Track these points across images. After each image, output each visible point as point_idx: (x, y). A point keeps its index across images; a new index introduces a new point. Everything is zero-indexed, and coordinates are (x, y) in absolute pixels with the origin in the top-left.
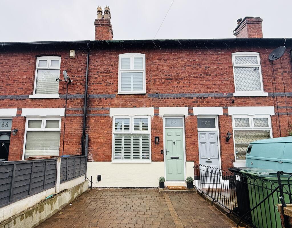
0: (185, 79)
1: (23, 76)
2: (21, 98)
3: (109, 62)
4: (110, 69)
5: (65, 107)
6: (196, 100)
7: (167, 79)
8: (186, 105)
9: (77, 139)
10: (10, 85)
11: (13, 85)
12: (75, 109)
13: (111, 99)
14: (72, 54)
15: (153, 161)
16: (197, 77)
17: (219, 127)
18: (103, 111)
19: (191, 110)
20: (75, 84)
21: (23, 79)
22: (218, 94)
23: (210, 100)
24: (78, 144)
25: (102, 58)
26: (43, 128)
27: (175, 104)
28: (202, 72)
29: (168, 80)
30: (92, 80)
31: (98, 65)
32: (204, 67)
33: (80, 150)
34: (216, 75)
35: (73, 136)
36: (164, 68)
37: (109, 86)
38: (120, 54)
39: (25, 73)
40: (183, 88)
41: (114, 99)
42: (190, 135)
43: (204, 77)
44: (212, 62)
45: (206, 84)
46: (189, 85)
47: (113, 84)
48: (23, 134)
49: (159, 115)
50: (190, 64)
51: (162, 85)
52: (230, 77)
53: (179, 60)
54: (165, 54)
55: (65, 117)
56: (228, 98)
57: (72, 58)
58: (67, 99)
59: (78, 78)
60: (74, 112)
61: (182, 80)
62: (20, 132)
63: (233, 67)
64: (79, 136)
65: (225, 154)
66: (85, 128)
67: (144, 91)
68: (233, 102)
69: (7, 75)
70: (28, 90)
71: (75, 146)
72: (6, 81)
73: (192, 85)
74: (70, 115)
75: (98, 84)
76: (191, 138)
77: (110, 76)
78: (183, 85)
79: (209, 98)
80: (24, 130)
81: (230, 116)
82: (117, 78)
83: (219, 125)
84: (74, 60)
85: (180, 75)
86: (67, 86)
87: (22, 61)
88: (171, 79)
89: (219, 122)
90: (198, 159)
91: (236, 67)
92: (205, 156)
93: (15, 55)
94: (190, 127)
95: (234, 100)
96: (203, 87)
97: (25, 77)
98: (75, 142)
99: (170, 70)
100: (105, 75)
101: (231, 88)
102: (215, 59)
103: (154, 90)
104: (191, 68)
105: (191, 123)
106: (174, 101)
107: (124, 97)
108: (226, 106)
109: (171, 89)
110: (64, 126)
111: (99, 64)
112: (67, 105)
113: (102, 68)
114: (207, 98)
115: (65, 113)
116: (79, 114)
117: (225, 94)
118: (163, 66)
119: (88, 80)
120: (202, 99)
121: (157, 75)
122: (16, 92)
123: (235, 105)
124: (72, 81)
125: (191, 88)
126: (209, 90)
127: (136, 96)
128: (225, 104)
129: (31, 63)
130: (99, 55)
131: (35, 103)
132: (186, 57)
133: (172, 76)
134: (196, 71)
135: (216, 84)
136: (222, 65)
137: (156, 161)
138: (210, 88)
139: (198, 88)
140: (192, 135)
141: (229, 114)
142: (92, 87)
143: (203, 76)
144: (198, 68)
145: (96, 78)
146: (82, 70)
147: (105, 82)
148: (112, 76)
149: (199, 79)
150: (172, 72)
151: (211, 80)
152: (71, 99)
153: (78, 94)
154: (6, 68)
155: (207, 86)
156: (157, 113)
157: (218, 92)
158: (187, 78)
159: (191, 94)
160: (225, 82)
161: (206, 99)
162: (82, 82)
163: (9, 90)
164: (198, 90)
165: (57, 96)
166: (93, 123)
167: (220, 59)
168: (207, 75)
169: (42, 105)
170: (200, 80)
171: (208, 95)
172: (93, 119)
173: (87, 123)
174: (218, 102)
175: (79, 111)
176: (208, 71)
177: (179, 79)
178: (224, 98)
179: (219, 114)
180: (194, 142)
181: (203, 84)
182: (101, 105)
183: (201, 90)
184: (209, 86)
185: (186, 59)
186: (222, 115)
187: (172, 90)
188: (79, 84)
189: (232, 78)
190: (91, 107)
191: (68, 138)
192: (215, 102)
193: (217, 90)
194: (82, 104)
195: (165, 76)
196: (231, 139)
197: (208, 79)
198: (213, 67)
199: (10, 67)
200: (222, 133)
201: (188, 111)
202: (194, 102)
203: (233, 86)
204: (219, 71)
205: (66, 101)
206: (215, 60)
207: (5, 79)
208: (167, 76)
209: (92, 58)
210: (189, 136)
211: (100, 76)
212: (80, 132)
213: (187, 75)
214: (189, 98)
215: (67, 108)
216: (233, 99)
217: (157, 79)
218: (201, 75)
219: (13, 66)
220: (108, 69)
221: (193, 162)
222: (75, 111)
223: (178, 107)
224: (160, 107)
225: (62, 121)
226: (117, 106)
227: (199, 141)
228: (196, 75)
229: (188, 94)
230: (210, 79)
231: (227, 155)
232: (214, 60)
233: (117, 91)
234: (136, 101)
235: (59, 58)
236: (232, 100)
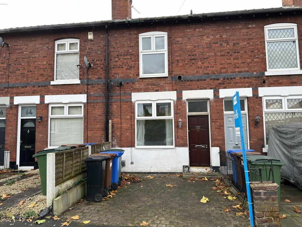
0: (211, 58)
1: (43, 62)
2: (43, 85)
3: (129, 43)
4: (130, 51)
5: (87, 93)
6: (222, 81)
7: (191, 60)
8: (211, 87)
9: (100, 126)
10: (31, 71)
11: (34, 71)
12: (97, 95)
13: (133, 83)
14: (90, 36)
15: (176, 146)
16: (224, 55)
17: (248, 110)
18: (125, 96)
19: (217, 93)
20: (95, 69)
21: (44, 65)
22: (248, 73)
23: (238, 81)
24: (102, 130)
25: (121, 39)
26: (66, 114)
27: (199, 87)
28: (229, 49)
29: (192, 60)
30: (112, 64)
31: (117, 47)
32: (232, 44)
33: (104, 136)
34: (245, 52)
35: (97, 122)
36: (188, 47)
37: (130, 69)
38: (140, 34)
39: (45, 58)
40: (209, 69)
41: (136, 84)
42: (216, 119)
43: (231, 55)
44: (241, 37)
45: (235, 63)
46: (215, 65)
47: (134, 67)
48: (47, 121)
49: (182, 98)
50: (216, 41)
51: (185, 66)
52: (261, 54)
53: (204, 37)
54: (188, 30)
55: (87, 103)
56: (258, 77)
57: (91, 40)
58: (88, 85)
59: (98, 62)
60: (96, 98)
61: (207, 60)
63: (266, 42)
64: (102, 122)
65: (253, 139)
66: (108, 114)
67: (166, 74)
68: (264, 82)
69: (27, 62)
70: (48, 77)
71: (99, 132)
72: (27, 68)
73: (219, 65)
74: (92, 101)
75: (119, 67)
76: (216, 122)
77: (130, 59)
78: (208, 66)
79: (237, 78)
80: (48, 117)
81: (261, 98)
82: (138, 61)
83: (248, 107)
84: (92, 43)
85: (205, 54)
86: (88, 71)
87: (41, 46)
88: (195, 59)
89: (248, 105)
90: (224, 144)
91: (269, 42)
92: (232, 140)
93: (34, 40)
94: (215, 111)
95: (266, 79)
96: (231, 66)
97: (45, 63)
98: (99, 128)
99: (195, 49)
100: (126, 57)
101: (262, 66)
102: (245, 34)
103: (177, 72)
104: (217, 45)
105: (217, 106)
106: (198, 83)
107: (146, 81)
108: (256, 86)
109: (195, 70)
110: (87, 112)
111: (118, 45)
112: (89, 90)
113: (122, 51)
114: (235, 78)
115: (87, 100)
116: (102, 100)
117: (255, 73)
118: (186, 46)
119: (108, 64)
120: (230, 79)
121: (180, 56)
122: (38, 79)
123: (267, 86)
124: (92, 65)
125: (217, 69)
126: (237, 70)
127: (158, 80)
128: (255, 84)
129: (50, 47)
130: (118, 35)
131: (56, 89)
132: (212, 33)
133: (196, 55)
134: (223, 49)
135: (245, 63)
136: (252, 40)
137: (179, 146)
138: (239, 67)
139: (225, 68)
140: (217, 119)
141: (260, 96)
142: (112, 72)
143: (230, 53)
144: (225, 45)
145: (116, 61)
146: (102, 53)
147: (126, 66)
148: (133, 59)
149: (226, 57)
150: (196, 51)
151: (240, 58)
152: (92, 84)
153: (99, 78)
154: (26, 54)
155: (235, 65)
156: (179, 97)
157: (248, 71)
158: (213, 57)
159: (217, 74)
160: (255, 60)
161: (234, 80)
162: (102, 66)
163: (31, 77)
164: (225, 70)
165: (78, 81)
166: (116, 109)
167: (250, 33)
168: (235, 53)
169: (63, 92)
170: (228, 59)
171: (236, 75)
172: (116, 105)
173: (110, 109)
174: (247, 83)
175: (100, 97)
176: (237, 48)
177: (204, 59)
178: (254, 77)
179: (248, 96)
180: (219, 126)
181: (230, 63)
182: (123, 90)
183: (229, 70)
184: (237, 65)
185: (212, 35)
186: (251, 97)
187: (196, 72)
188: (99, 68)
189: (264, 55)
190: (112, 92)
191: (91, 124)
192: (244, 83)
193: (247, 69)
194: (104, 90)
195: (189, 56)
196: (261, 123)
197: (237, 57)
198: (242, 43)
199: (29, 53)
200: (251, 116)
201: (214, 93)
202: (220, 84)
203: (265, 64)
204: (250, 48)
205: (88, 87)
206: (245, 35)
207: (26, 66)
208: (191, 56)
209: (111, 39)
210: (214, 120)
211: (120, 59)
212: (103, 118)
213: (213, 54)
214: (214, 79)
215: (89, 94)
216: (264, 79)
217: (180, 60)
218: (228, 53)
219: (32, 52)
220: (128, 51)
221: (219, 148)
222: (97, 97)
223: (202, 89)
224: (183, 90)
225: (84, 107)
226: (139, 90)
227: (225, 126)
228: (223, 53)
229: (213, 75)
230: (238, 57)
231: (256, 139)
232: (244, 35)
233: (138, 75)
234: (158, 85)
235: (77, 41)
236: (263, 79)
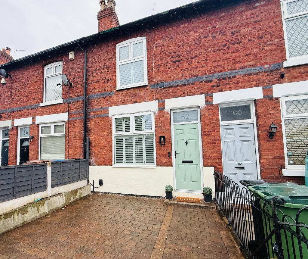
0: (201, 56)
1: (35, 86)
2: (34, 107)
3: (106, 55)
4: (107, 63)
5: (68, 111)
6: (216, 83)
7: (174, 62)
8: (201, 91)
9: (79, 143)
10: (26, 96)
11: (28, 96)
12: (77, 112)
13: (110, 97)
14: (71, 56)
15: (158, 165)
16: (217, 50)
17: (257, 117)
18: (102, 111)
19: (210, 98)
20: (75, 87)
21: (35, 89)
22: (255, 68)
23: (239, 79)
24: (81, 148)
25: (99, 53)
26: (52, 134)
27: (186, 93)
28: (226, 41)
29: (176, 62)
30: (90, 80)
31: (95, 62)
32: (230, 33)
33: (82, 153)
34: (249, 40)
35: (76, 139)
36: (170, 48)
37: (107, 82)
38: (117, 44)
39: (36, 83)
40: (198, 70)
41: (112, 97)
42: (208, 132)
43: (229, 48)
44: (243, 22)
45: (234, 58)
46: (206, 63)
47: (111, 80)
48: (38, 140)
49: (164, 108)
50: (206, 35)
51: (168, 71)
52: (276, 38)
53: (191, 33)
54: (171, 29)
55: (68, 121)
56: (272, 71)
57: (72, 60)
58: (69, 103)
59: (78, 80)
60: (75, 116)
61: (195, 59)
62: (35, 138)
63: (284, 22)
64: (81, 140)
65: (266, 157)
66: (86, 130)
67: (145, 82)
68: (282, 76)
69: (24, 88)
70: (39, 99)
71: (78, 150)
72: (24, 93)
73: (211, 62)
74: (72, 119)
75: (96, 82)
76: (209, 135)
77: (107, 71)
78: (196, 66)
79: (238, 77)
80: (38, 136)
81: (277, 99)
82: (115, 72)
83: (257, 114)
84: (73, 62)
85: (193, 53)
86: (69, 90)
87: (34, 72)
88: (179, 61)
89: (256, 110)
90: (220, 164)
91: (289, 20)
92: (234, 159)
93: (29, 69)
94: (208, 121)
95: (285, 72)
96: (229, 62)
97: (36, 87)
98: (78, 146)
99: (179, 48)
100: (103, 71)
101: (278, 55)
102: (249, 16)
103: (157, 79)
104: (208, 39)
105: (210, 115)
106: (185, 88)
107: (123, 92)
108: (269, 84)
109: (180, 73)
110: (68, 131)
111: (96, 60)
112: (70, 109)
113: (99, 65)
114: (235, 77)
115: (68, 118)
116: (81, 117)
117: (267, 66)
118: (168, 46)
119: (86, 80)
120: (227, 79)
121: (161, 60)
122: (31, 103)
123: (287, 81)
124: (72, 84)
125: (209, 68)
126: (238, 65)
127: (136, 90)
128: (267, 81)
129: (40, 73)
130: (96, 50)
131: (44, 110)
132: (201, 26)
133: (180, 56)
134: (216, 42)
135: (250, 54)
136: (261, 23)
137: (161, 165)
138: (241, 62)
139: (220, 66)
140: (211, 132)
141: (275, 96)
142: (91, 87)
143: (228, 46)
144: (220, 36)
145: (94, 77)
146: (81, 71)
147: (103, 79)
148: (110, 71)
149: (221, 52)
150: (181, 51)
151: (241, 50)
152: (73, 103)
153: (78, 96)
154: (23, 82)
155: (235, 60)
156: (161, 107)
157: (254, 66)
158: (203, 55)
159: (210, 75)
160: (266, 48)
161: (234, 79)
162: (81, 83)
163: (26, 101)
164: (220, 69)
165: (61, 101)
166: (94, 125)
167: (257, 14)
168: (234, 44)
169: (50, 112)
170: (224, 54)
171: (237, 73)
172: (93, 121)
173: (88, 126)
174: (254, 81)
175: (79, 114)
176: (237, 37)
177: (191, 58)
178: (265, 72)
179: (256, 98)
180: (214, 140)
181: (228, 59)
182: (100, 105)
183: (225, 68)
184: (238, 59)
185: (201, 28)
186: (262, 99)
187: (181, 75)
188: (79, 86)
189: (281, 39)
190: (90, 108)
191: (72, 142)
192: (249, 81)
193: (253, 63)
194: (82, 107)
195: (172, 58)
196: (278, 134)
197: (237, 49)
198: (244, 30)
199: (25, 80)
200: (261, 126)
201: (205, 99)
202: (214, 86)
203: (283, 50)
204: (257, 33)
205: (69, 105)
206: (249, 18)
207: (22, 92)
208: (174, 57)
209: (89, 55)
210: (207, 133)
211: (97, 74)
212: (81, 136)
213: (203, 51)
214: (206, 82)
215: (70, 112)
216: (283, 72)
217: (161, 65)
218: (224, 46)
219: (27, 79)
220: (105, 63)
221: (213, 168)
222: (76, 114)
223: (190, 95)
224: (166, 99)
225: (66, 125)
226: (116, 104)
227: (223, 140)
228: (216, 48)
229: (204, 76)
230: (239, 48)
231: (270, 157)
232: (247, 19)
233: (115, 87)
234: (136, 96)
235: (61, 63)
236: (280, 73)
